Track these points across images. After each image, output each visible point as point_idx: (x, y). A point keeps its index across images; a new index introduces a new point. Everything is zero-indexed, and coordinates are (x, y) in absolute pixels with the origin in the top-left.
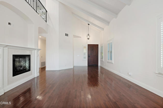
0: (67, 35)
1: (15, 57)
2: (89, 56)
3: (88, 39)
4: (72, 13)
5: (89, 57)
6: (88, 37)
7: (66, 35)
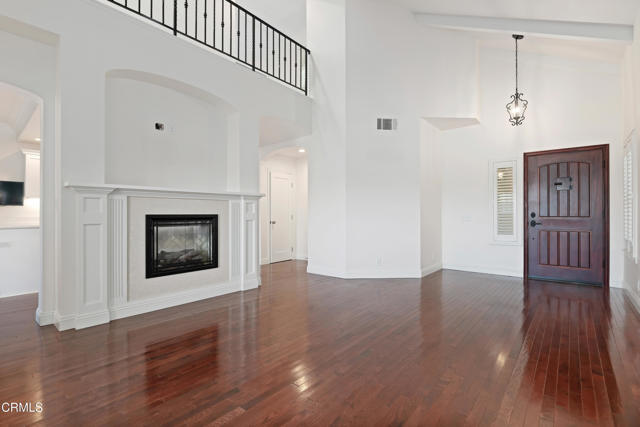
0: (386, 124)
1: (153, 221)
2: (534, 224)
3: (517, 120)
4: (416, 14)
5: (531, 228)
6: (516, 111)
7: (379, 128)
